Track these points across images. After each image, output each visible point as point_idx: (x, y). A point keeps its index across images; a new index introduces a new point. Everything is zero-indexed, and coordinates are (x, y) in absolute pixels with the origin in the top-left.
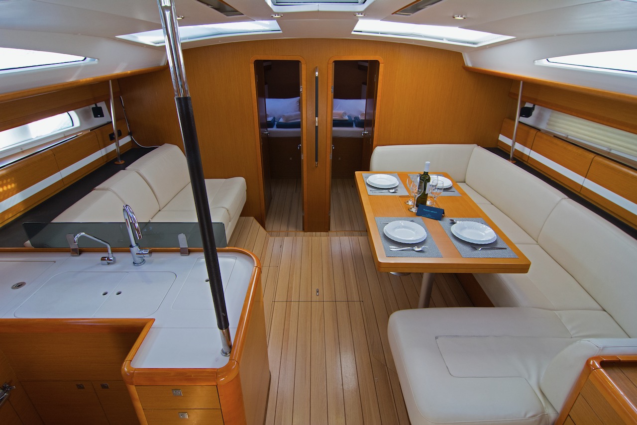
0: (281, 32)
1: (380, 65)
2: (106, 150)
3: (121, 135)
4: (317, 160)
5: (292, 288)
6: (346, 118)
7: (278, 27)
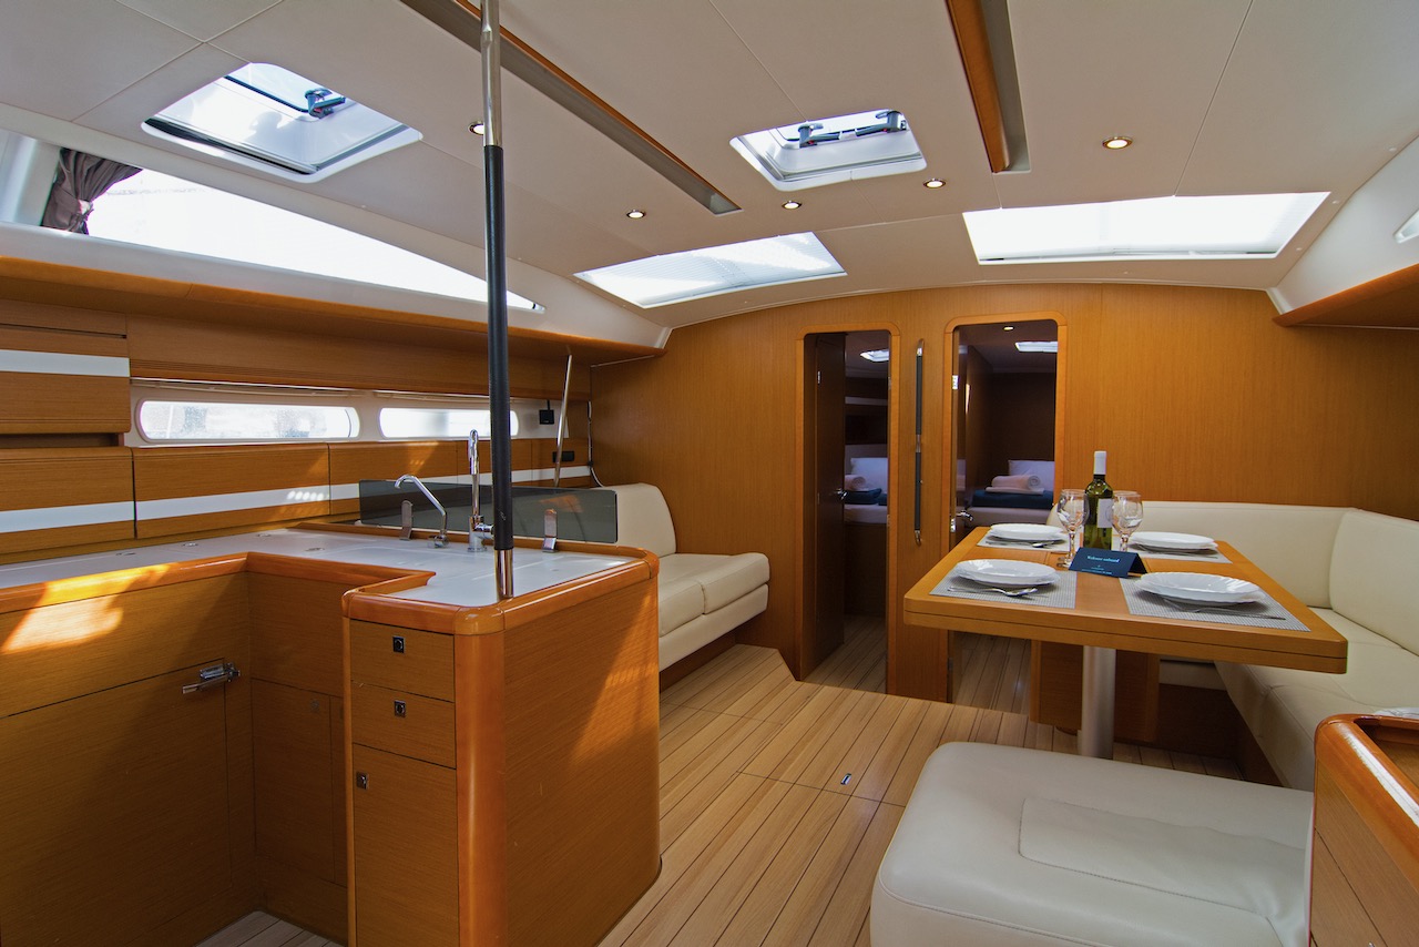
0: (845, 274)
1: (1059, 328)
2: (541, 475)
3: (569, 459)
4: (918, 527)
5: (792, 761)
6: (1039, 490)
7: (839, 268)
